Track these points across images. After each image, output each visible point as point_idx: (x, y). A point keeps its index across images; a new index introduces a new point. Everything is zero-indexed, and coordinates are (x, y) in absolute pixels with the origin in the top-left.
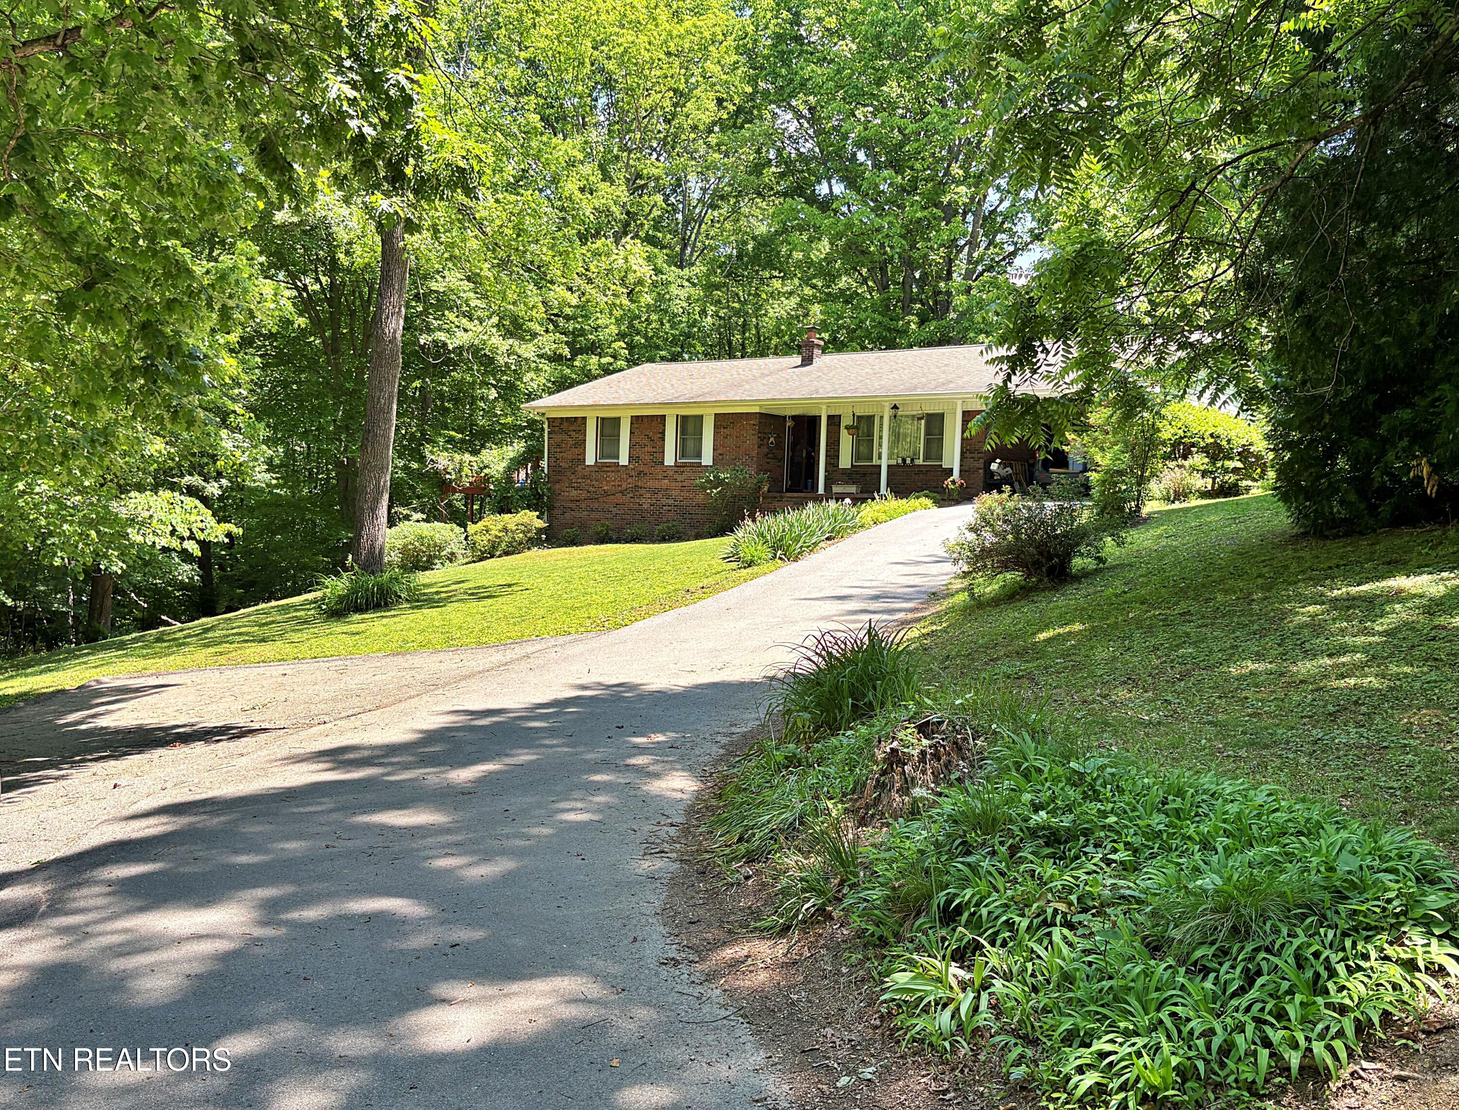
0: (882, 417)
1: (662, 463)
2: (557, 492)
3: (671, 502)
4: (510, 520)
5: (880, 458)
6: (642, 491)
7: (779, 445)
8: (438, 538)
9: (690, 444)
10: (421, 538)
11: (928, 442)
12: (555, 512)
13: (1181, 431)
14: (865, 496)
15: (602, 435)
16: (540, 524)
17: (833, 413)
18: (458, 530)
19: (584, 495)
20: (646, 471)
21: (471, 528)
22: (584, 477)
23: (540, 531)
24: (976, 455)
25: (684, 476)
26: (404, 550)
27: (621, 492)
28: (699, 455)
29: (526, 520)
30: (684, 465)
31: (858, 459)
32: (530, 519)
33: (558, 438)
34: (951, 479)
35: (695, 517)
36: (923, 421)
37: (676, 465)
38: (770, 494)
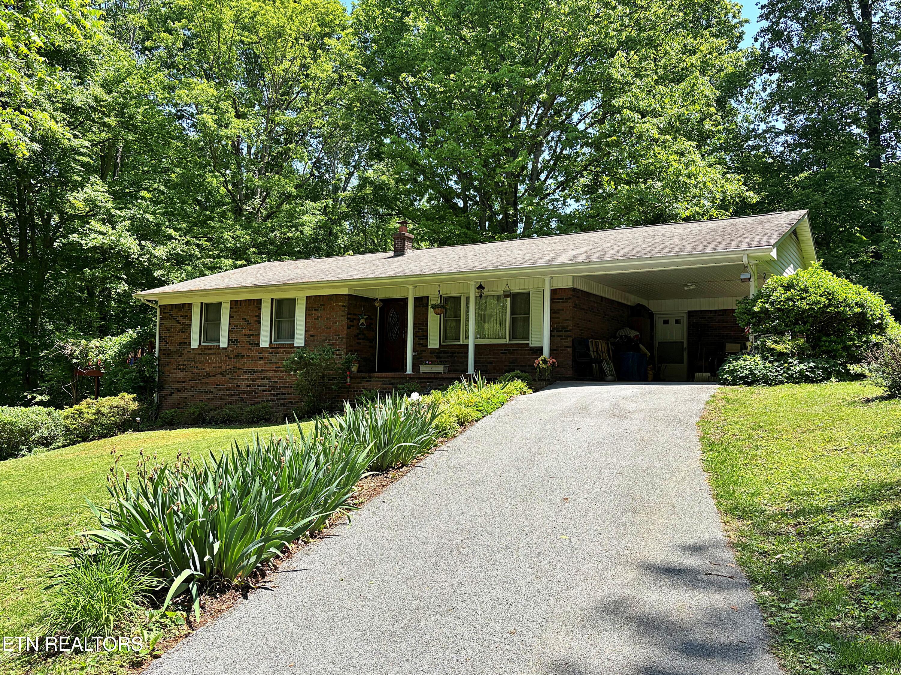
0: (468, 298)
1: (258, 345)
2: (167, 373)
3: (266, 382)
4: (106, 403)
5: (467, 338)
6: (240, 372)
7: (370, 326)
9: (285, 326)
11: (514, 321)
12: (165, 392)
13: (823, 299)
14: (453, 375)
15: (206, 320)
16: (134, 406)
17: (421, 295)
18: (55, 413)
19: (189, 376)
20: (244, 353)
21: (66, 411)
22: (189, 360)
23: (134, 413)
24: (563, 333)
25: (278, 357)
27: (221, 373)
28: (292, 337)
29: (121, 403)
30: (278, 347)
31: (446, 338)
32: (126, 401)
33: (167, 323)
34: (542, 358)
35: (288, 397)
36: (508, 299)
37: (272, 347)
38: (359, 375)
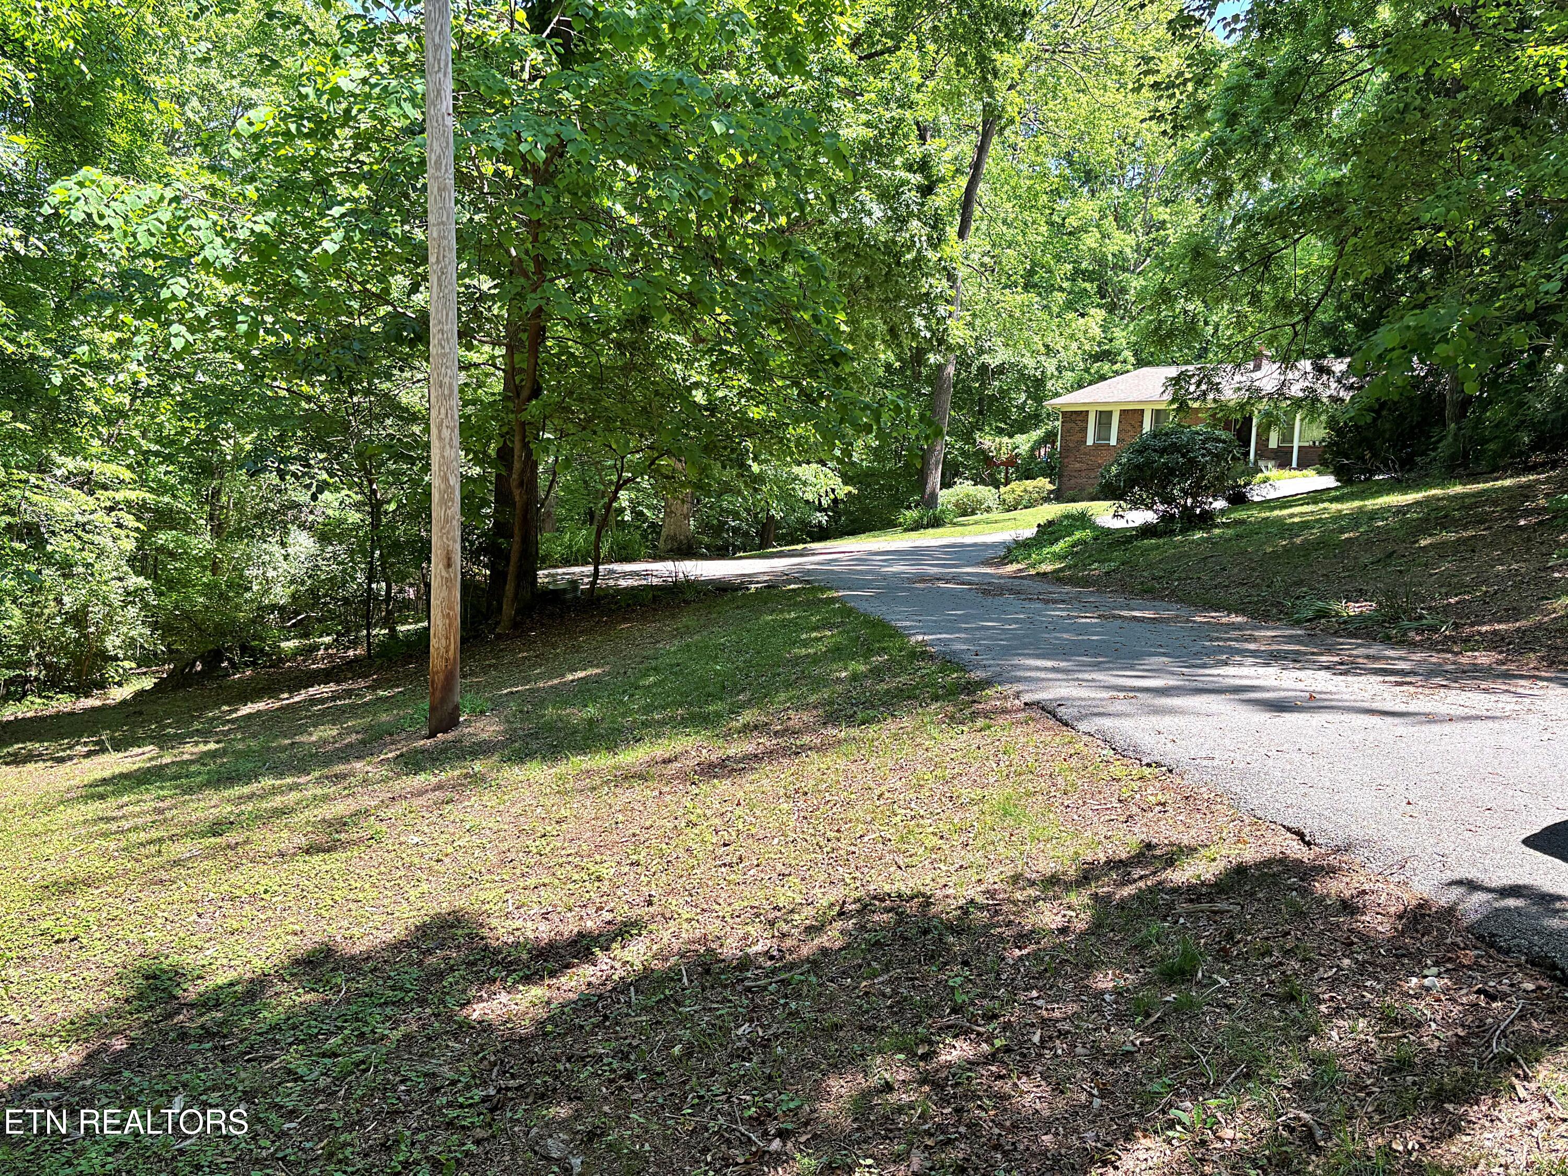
2: (1065, 465)
4: (1029, 484)
5: (1294, 442)
8: (979, 496)
10: (968, 496)
12: (1063, 479)
15: (1099, 424)
16: (1052, 487)
18: (994, 490)
19: (1084, 467)
21: (1003, 489)
22: (1085, 454)
23: (1051, 492)
26: (957, 505)
29: (1041, 484)
31: (1283, 441)
32: (1044, 484)
33: (1068, 425)
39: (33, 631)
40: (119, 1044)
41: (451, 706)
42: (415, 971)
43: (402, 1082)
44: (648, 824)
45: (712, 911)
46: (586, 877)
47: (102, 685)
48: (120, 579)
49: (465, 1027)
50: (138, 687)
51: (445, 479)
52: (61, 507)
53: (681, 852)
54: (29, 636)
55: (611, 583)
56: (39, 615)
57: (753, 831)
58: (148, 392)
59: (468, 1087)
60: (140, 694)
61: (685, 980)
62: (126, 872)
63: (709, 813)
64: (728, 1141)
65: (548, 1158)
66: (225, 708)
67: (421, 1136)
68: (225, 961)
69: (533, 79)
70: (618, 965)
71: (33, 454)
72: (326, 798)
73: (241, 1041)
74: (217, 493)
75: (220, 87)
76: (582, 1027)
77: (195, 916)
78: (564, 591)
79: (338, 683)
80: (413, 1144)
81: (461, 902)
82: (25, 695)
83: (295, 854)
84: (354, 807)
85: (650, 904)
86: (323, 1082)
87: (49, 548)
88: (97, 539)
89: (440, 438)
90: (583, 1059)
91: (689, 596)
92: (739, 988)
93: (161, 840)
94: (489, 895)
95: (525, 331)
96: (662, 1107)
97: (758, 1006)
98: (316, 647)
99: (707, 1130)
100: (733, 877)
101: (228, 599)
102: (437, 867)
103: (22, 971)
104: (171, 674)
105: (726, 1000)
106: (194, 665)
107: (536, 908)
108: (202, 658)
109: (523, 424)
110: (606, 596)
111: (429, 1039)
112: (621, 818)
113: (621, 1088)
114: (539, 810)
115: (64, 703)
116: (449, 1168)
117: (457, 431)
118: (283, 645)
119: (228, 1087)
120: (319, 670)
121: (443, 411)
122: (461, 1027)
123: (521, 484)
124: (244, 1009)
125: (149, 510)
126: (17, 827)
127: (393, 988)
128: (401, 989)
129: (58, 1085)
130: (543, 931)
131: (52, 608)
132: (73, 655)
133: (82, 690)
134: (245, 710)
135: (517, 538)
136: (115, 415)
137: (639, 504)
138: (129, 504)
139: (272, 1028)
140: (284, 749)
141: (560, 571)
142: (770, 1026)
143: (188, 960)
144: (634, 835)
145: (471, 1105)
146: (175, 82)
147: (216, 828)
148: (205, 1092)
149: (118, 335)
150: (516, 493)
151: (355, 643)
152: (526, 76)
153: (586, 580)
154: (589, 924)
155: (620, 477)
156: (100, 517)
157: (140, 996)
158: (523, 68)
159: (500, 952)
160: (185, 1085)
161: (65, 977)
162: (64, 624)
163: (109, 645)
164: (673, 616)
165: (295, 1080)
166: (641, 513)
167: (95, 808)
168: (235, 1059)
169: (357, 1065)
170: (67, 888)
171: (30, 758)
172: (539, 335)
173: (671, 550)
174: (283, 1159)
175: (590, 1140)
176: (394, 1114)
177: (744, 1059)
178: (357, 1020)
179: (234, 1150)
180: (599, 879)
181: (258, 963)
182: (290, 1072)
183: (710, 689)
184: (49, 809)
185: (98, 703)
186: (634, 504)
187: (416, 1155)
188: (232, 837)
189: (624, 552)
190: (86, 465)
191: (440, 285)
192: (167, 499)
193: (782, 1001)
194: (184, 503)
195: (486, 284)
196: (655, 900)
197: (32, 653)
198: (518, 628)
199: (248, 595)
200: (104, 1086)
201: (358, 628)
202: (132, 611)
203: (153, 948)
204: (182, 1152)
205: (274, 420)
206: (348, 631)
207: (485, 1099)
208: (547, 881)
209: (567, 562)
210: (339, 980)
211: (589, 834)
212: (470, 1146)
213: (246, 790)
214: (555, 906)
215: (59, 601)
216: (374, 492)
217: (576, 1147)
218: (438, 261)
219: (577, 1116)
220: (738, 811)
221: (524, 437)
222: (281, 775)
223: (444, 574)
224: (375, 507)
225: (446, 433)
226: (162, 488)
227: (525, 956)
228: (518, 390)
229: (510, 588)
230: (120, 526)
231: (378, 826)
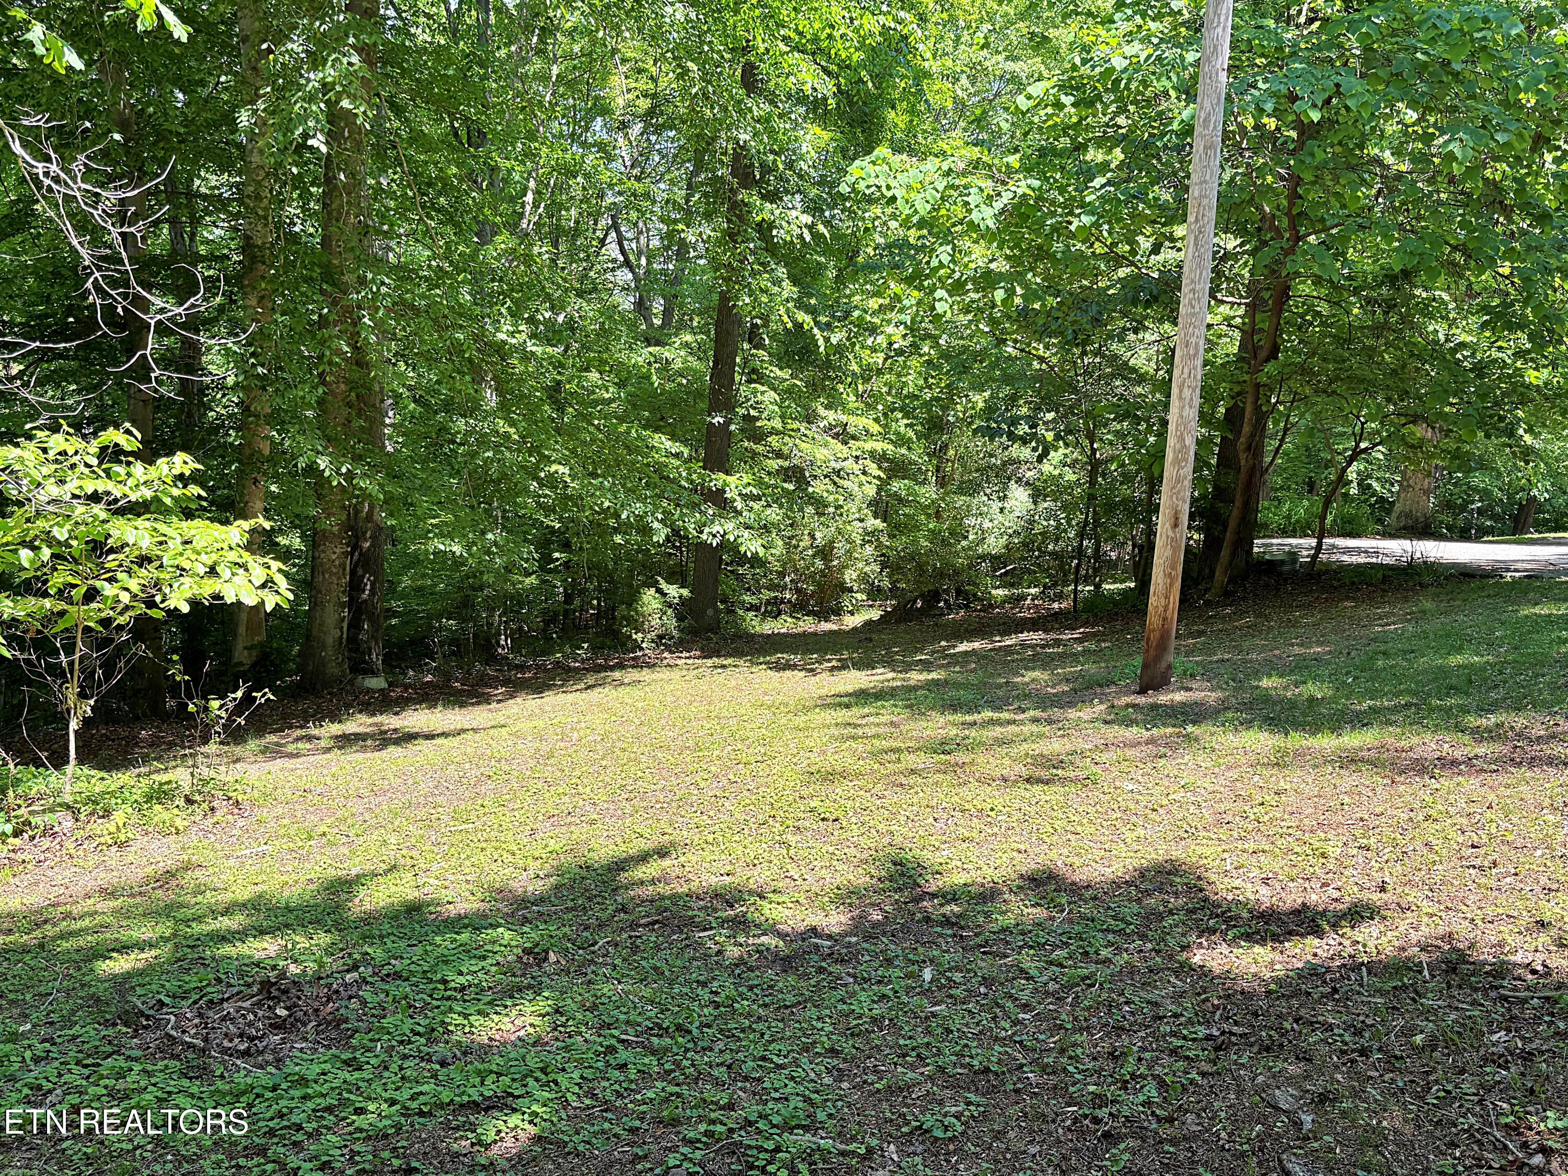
39: (791, 560)
40: (877, 916)
41: (1164, 665)
42: (1135, 908)
43: (1126, 1003)
44: (1378, 810)
45: (1457, 911)
46: (1309, 852)
47: (838, 612)
48: (861, 520)
49: (1184, 969)
50: (867, 617)
51: (1181, 439)
52: (821, 454)
53: (1418, 844)
54: (787, 563)
55: (1334, 558)
56: (796, 547)
57: (1510, 838)
58: (900, 352)
59: (1190, 1022)
60: (869, 623)
61: (1426, 973)
62: (873, 771)
63: (1452, 810)
64: (1479, 1142)
65: (1276, 1108)
66: (943, 643)
67: (1147, 1055)
68: (959, 864)
69: (1310, 21)
70: (1347, 943)
71: (803, 407)
72: (1041, 736)
73: (976, 935)
74: (944, 447)
75: (987, 64)
76: (1309, 994)
77: (931, 820)
78: (1282, 562)
79: (1046, 631)
80: (1140, 1059)
81: (1177, 853)
82: (779, 613)
83: (1017, 782)
84: (1069, 747)
85: (1383, 890)
86: (1052, 986)
87: (810, 490)
88: (846, 483)
89: (1180, 398)
90: (1312, 1023)
91: (1427, 579)
92: (1493, 994)
93: (898, 750)
94: (1207, 851)
95: (1268, 289)
96: (1402, 1091)
97: (1516, 1017)
98: (1023, 597)
99: (1455, 1126)
100: (1483, 880)
101: (950, 544)
102: (1153, 816)
103: (798, 838)
104: (895, 608)
105: (1474, 1003)
106: (915, 602)
107: (1255, 872)
108: (922, 596)
109: (1258, 386)
110: (1327, 572)
111: (1151, 971)
112: (1347, 800)
113: (1353, 1061)
114: (1256, 778)
115: (808, 625)
116: (1174, 1090)
117: (1198, 391)
118: (993, 592)
119: (968, 971)
120: (1025, 619)
121: (1186, 370)
122: (1182, 966)
123: (1249, 448)
124: (979, 908)
125: (888, 460)
126: (783, 721)
127: (1114, 918)
128: (1122, 920)
129: (830, 937)
130: (1265, 897)
131: (806, 542)
132: (819, 584)
133: (823, 615)
134: (964, 647)
135: (1238, 504)
136: (868, 374)
137: (1369, 476)
138: (872, 454)
139: (1004, 930)
140: (1000, 686)
141: (1275, 541)
142: (1531, 1040)
143: (927, 856)
144: (1362, 820)
145: (1194, 1040)
146: (949, 63)
147: (943, 747)
148: (950, 970)
149: (881, 301)
150: (1243, 456)
151: (1060, 597)
152: (1302, 20)
153: (1305, 553)
154: (1314, 897)
155: (1357, 445)
156: (850, 464)
157: (891, 879)
158: (1300, 12)
159: (1220, 906)
160: (932, 961)
161: (831, 849)
162: (814, 556)
163: (847, 578)
164: (1406, 600)
165: (1027, 979)
166: (1369, 486)
167: (842, 715)
168: (972, 948)
169: (1084, 979)
170: (830, 777)
171: (789, 666)
172: (1283, 294)
173: (1405, 528)
174: (1021, 1042)
175: (1322, 1102)
176: (1119, 1030)
177: (1499, 1066)
178: (1081, 939)
179: (978, 1024)
180: (1323, 855)
181: (989, 872)
182: (1022, 970)
183: (1454, 681)
184: (806, 710)
185: (835, 627)
186: (1363, 478)
187: (1143, 1070)
188: (961, 757)
189: (1348, 527)
190: (844, 418)
191: (1196, 245)
192: (903, 451)
193: (1547, 1018)
194: (917, 455)
195: (1231, 243)
196: (1389, 887)
197: (787, 579)
198: (1227, 596)
199: (964, 543)
200: (865, 945)
201: (1066, 583)
202: (869, 549)
203: (898, 840)
204: (934, 1015)
205: (1007, 379)
206: (1055, 585)
207: (1209, 1038)
208: (1267, 848)
209: (1285, 533)
210: (1064, 901)
211: (1310, 810)
212: (1194, 1075)
213: (969, 718)
214: (1276, 873)
215: (812, 537)
216: (1094, 451)
217: (1305, 1104)
218: (1197, 221)
219: (1307, 1077)
220: (1489, 815)
221: (1258, 399)
222: (998, 709)
223: (1170, 534)
224: (1095, 467)
225: (1187, 393)
226: (901, 441)
227: (1245, 915)
228: (1255, 350)
229: (1225, 553)
230: (864, 473)
231: (1095, 769)
